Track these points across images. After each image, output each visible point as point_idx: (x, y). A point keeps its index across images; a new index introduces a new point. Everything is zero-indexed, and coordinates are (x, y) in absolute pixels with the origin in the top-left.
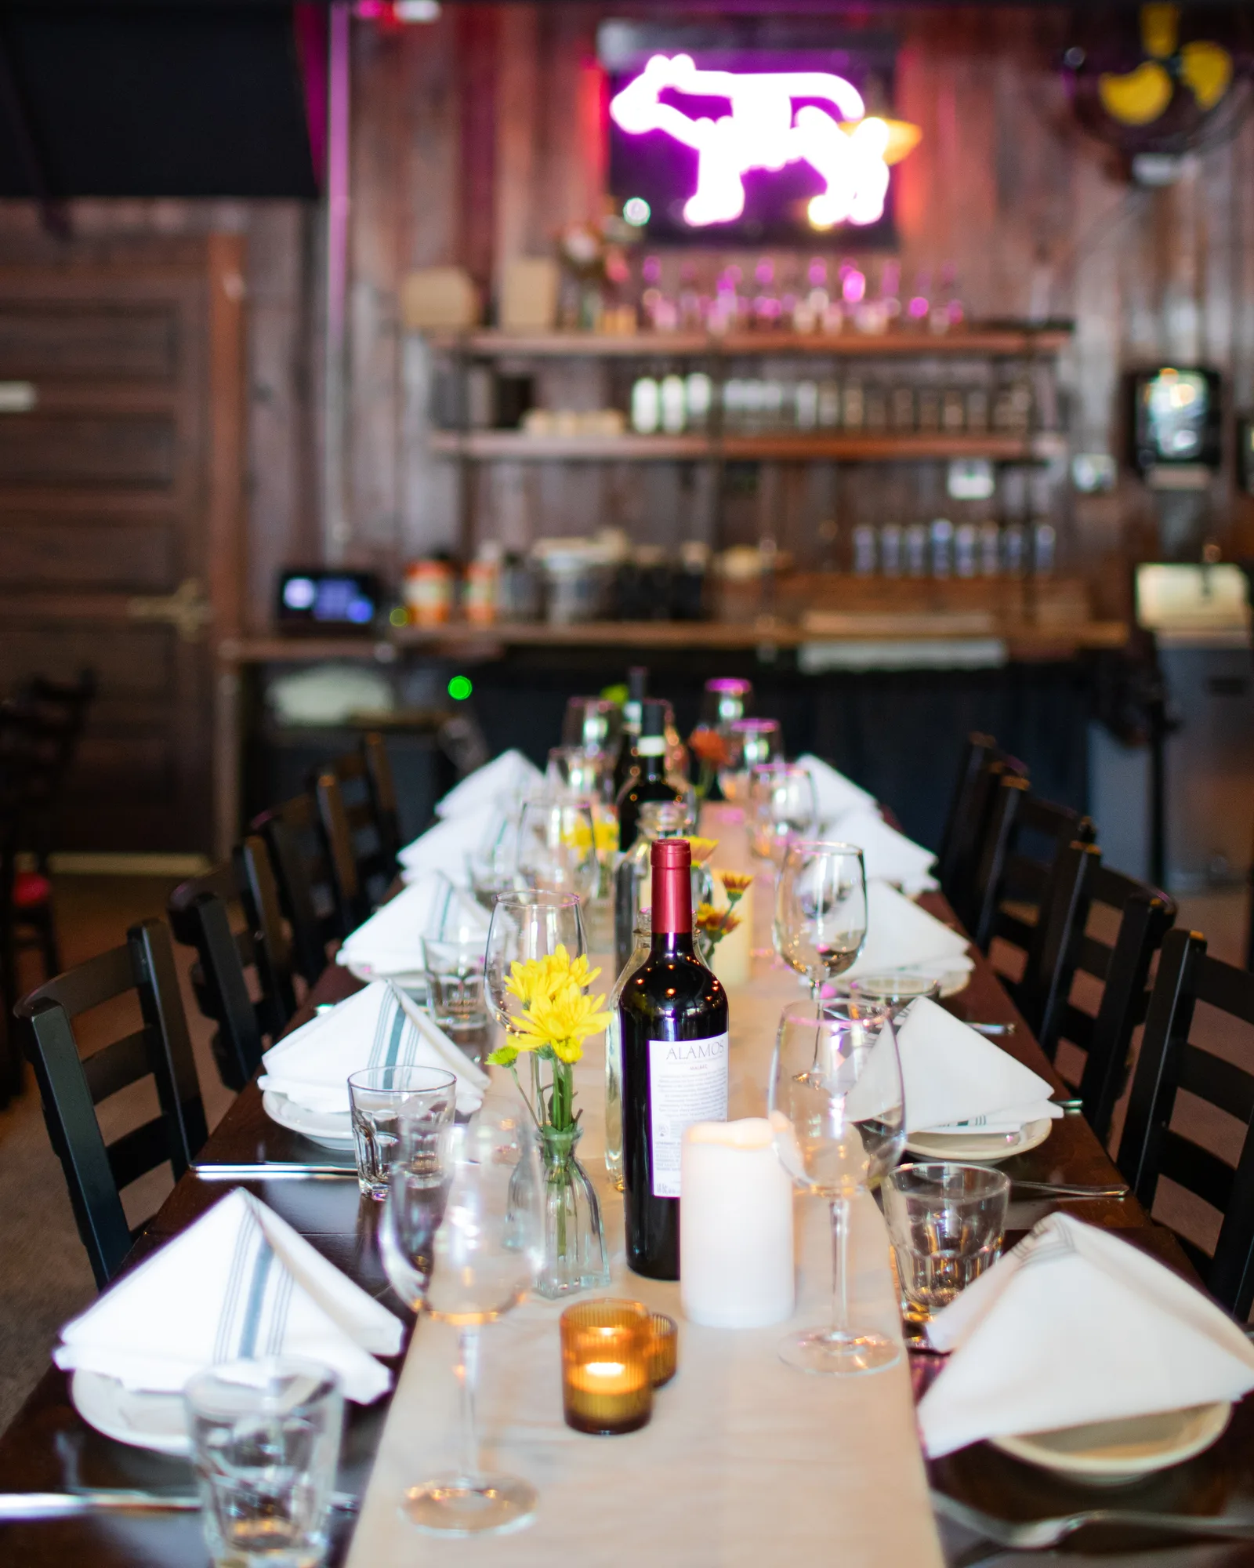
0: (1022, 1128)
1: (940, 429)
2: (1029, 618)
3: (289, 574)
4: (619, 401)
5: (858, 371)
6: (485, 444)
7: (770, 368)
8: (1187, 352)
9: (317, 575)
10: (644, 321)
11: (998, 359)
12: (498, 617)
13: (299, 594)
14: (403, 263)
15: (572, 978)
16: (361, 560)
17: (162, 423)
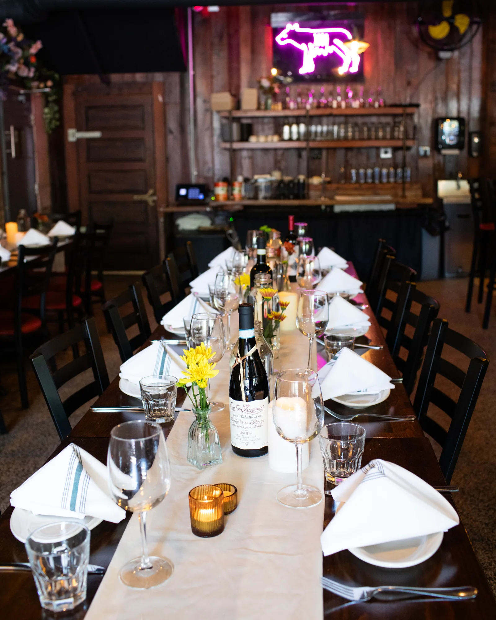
0: (380, 392)
1: (377, 138)
2: (404, 196)
3: (179, 187)
4: (279, 132)
5: (351, 120)
6: (237, 145)
7: (325, 120)
8: (454, 113)
9: (188, 186)
10: (285, 107)
11: (395, 116)
12: (243, 198)
13: (183, 192)
14: (212, 91)
15: (205, 356)
16: (201, 181)
17: (141, 140)
